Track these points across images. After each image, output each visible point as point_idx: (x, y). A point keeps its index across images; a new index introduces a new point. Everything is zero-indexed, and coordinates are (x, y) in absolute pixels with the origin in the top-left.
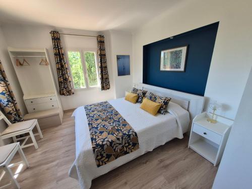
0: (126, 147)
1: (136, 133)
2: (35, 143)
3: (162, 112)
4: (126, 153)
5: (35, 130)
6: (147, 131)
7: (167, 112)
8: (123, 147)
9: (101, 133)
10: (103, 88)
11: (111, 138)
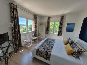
0: (45, 56)
1: (50, 54)
2: (35, 42)
3: (74, 56)
4: (44, 58)
5: (36, 39)
6: (56, 57)
7: (78, 57)
8: (44, 55)
9: (42, 47)
10: (58, 35)
11: (43, 50)
